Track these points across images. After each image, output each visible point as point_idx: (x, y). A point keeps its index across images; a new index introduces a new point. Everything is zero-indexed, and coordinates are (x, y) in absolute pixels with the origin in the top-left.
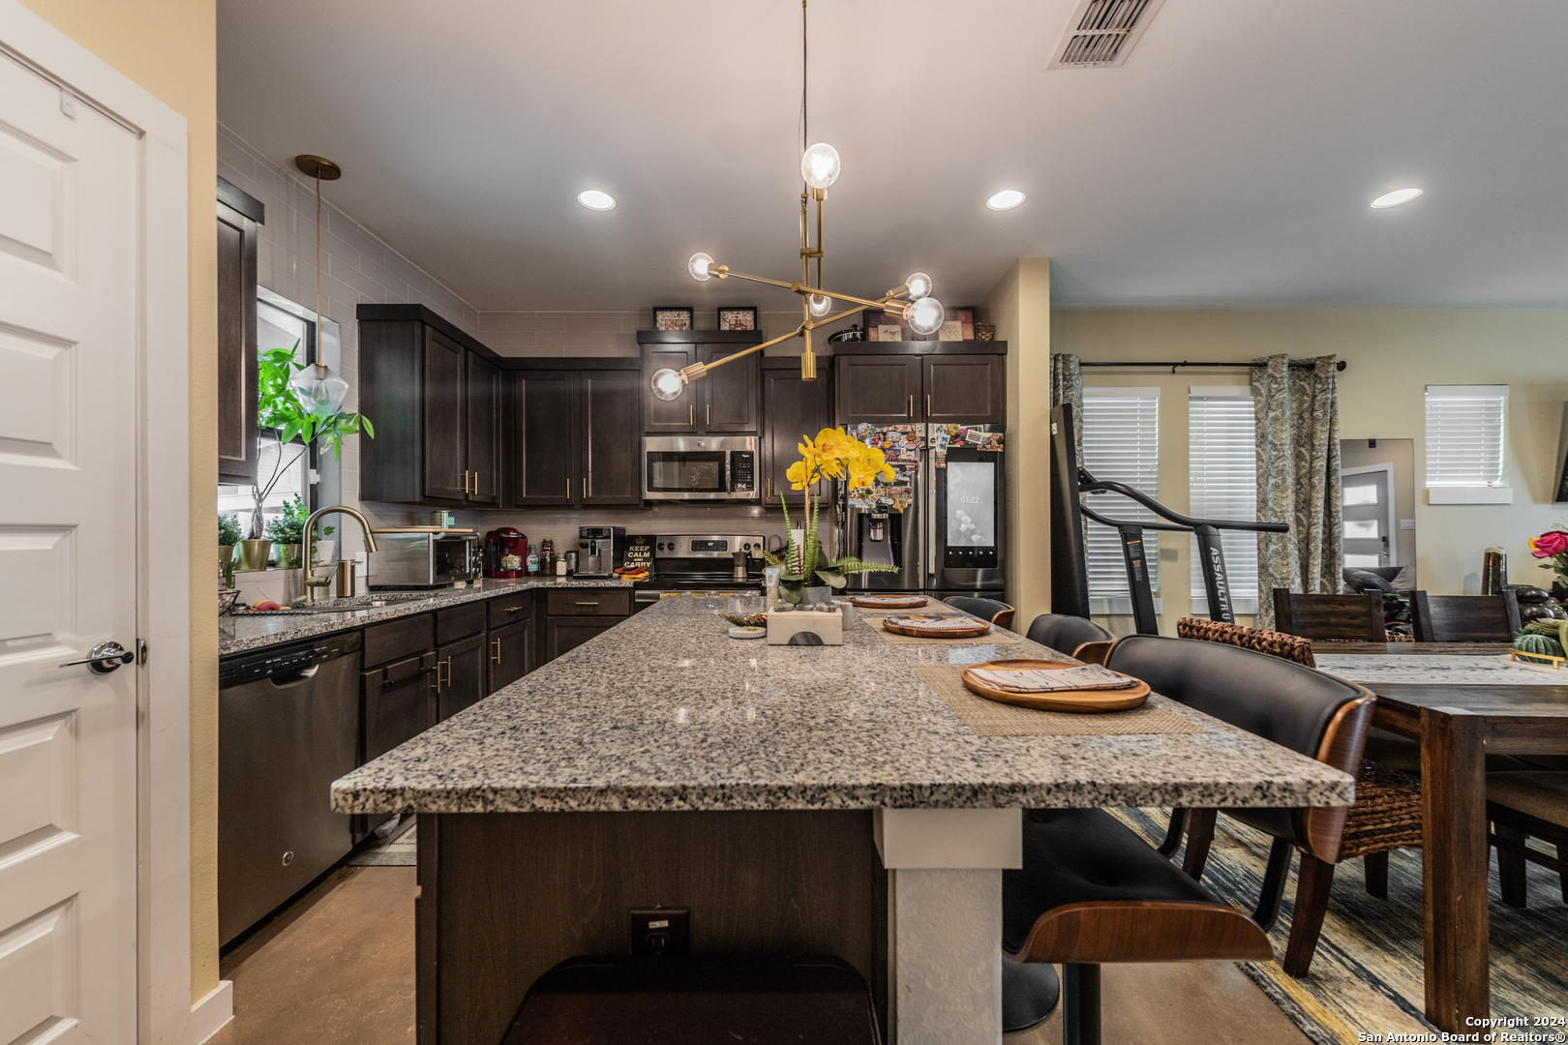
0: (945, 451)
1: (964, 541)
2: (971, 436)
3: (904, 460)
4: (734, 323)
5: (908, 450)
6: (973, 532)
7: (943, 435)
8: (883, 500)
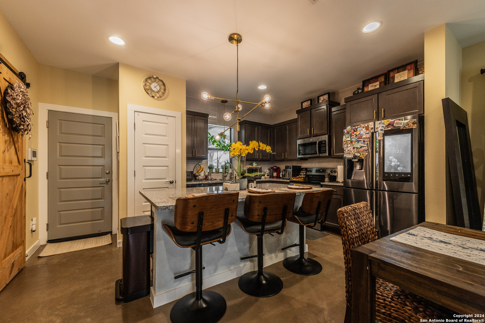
0: (383, 132)
1: (393, 170)
4: (323, 99)
5: (366, 134)
6: (399, 166)
7: (382, 125)
8: (356, 154)
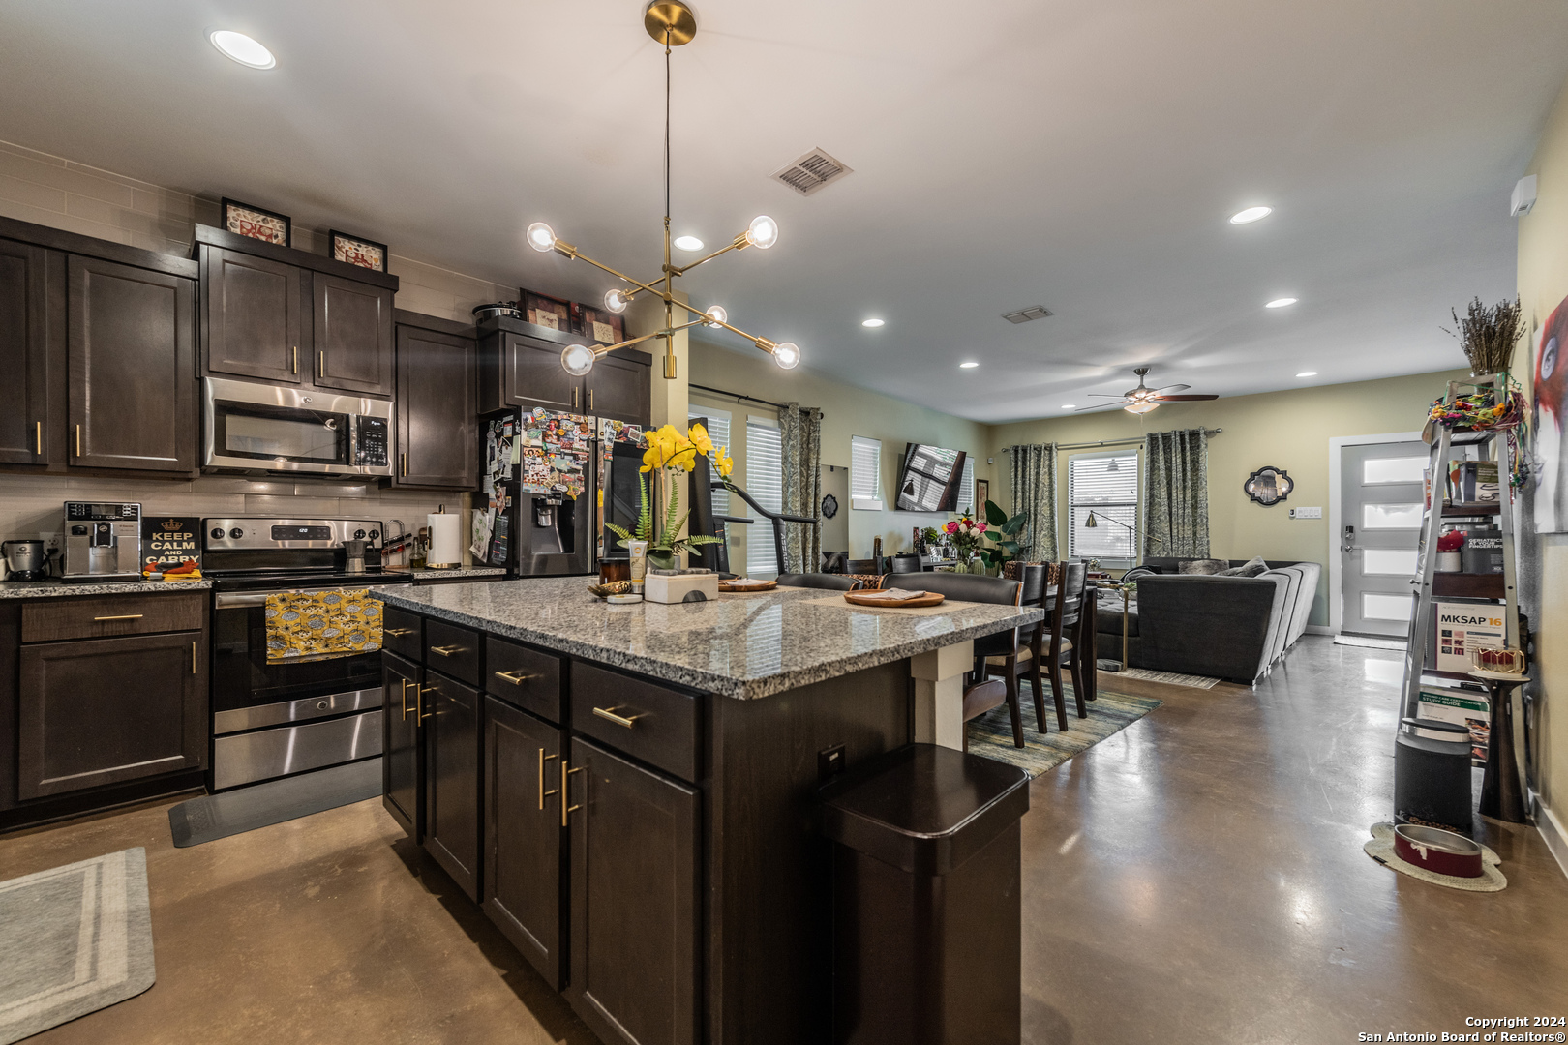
0: (612, 445)
2: (632, 433)
3: (578, 450)
4: (354, 255)
5: (580, 440)
7: (609, 429)
8: (558, 486)
